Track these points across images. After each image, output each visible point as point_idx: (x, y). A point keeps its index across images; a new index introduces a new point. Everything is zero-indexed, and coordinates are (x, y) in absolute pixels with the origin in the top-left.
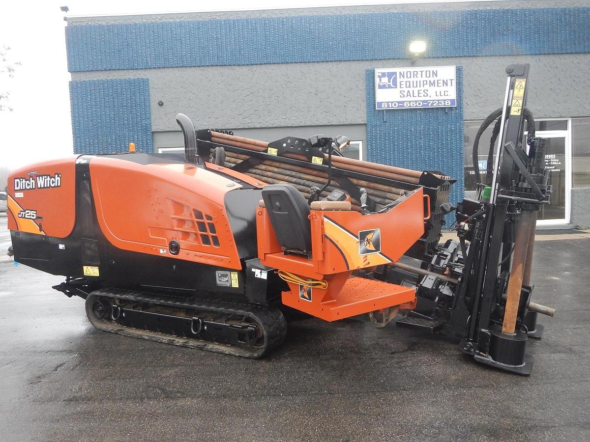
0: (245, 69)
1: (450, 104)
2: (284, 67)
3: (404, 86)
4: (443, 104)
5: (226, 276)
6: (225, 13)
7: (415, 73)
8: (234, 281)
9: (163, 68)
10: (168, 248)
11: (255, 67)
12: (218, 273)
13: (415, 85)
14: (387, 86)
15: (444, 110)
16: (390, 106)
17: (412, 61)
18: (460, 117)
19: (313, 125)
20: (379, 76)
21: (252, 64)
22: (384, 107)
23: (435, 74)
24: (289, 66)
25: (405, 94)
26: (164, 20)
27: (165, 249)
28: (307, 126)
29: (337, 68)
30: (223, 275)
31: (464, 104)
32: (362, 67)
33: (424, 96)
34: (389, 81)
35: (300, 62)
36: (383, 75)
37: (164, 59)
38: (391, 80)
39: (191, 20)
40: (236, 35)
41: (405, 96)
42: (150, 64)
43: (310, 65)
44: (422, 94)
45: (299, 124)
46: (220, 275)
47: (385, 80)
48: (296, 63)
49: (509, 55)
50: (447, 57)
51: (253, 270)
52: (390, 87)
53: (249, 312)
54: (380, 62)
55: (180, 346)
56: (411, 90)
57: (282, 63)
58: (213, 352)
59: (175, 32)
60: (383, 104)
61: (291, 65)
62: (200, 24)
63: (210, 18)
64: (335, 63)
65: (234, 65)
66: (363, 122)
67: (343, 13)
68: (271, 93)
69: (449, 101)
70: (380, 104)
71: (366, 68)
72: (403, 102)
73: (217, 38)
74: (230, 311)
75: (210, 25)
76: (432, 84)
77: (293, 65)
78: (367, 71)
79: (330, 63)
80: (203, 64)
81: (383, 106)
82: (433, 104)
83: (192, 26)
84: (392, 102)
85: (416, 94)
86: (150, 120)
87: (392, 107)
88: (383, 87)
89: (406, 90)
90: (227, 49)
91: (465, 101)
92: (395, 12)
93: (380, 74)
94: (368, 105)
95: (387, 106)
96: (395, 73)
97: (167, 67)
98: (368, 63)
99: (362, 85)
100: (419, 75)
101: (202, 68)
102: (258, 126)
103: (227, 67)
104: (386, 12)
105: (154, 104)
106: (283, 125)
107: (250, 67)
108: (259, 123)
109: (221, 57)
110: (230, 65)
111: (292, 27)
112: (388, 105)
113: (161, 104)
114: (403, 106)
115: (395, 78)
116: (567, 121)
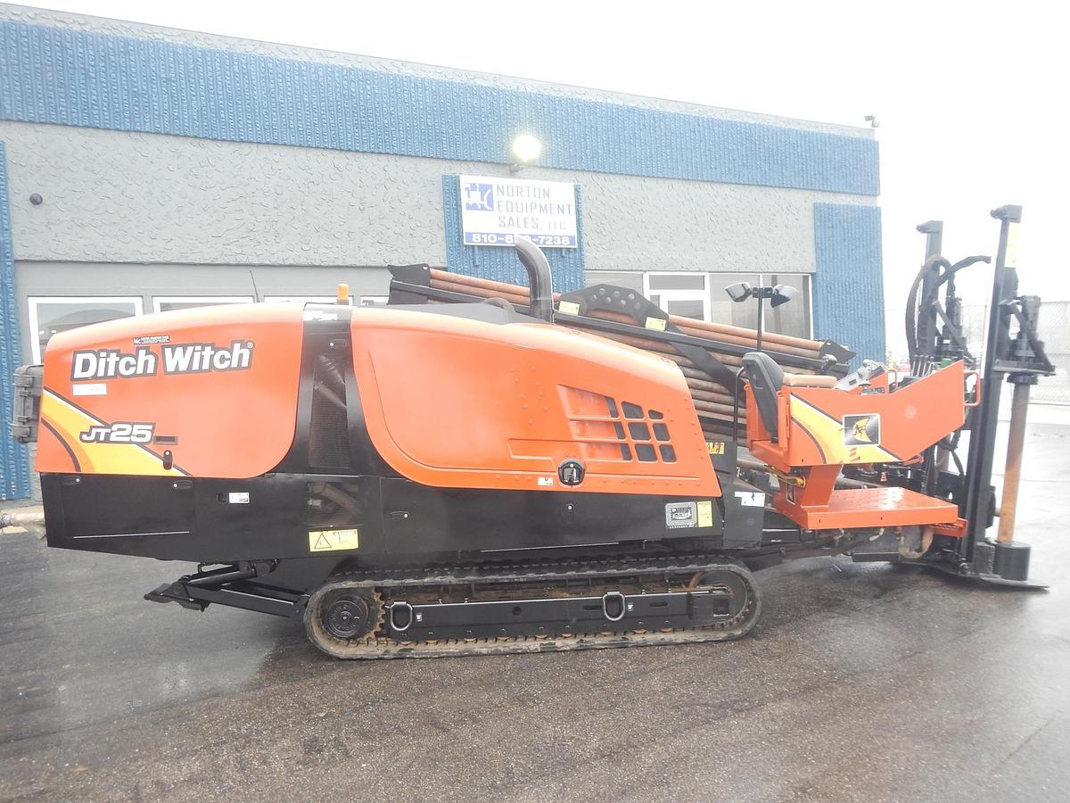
0: (226, 149)
1: (568, 243)
2: (302, 153)
3: (503, 208)
4: (559, 243)
5: (687, 510)
6: (184, 32)
7: (520, 190)
8: (704, 516)
9: (41, 123)
10: (556, 474)
11: (246, 148)
12: (670, 507)
13: (520, 210)
14: (480, 207)
15: (559, 253)
16: (485, 241)
17: (511, 168)
18: (580, 263)
19: (358, 264)
20: (467, 189)
21: (241, 141)
22: (476, 241)
23: (547, 193)
24: (312, 153)
25: (507, 221)
26: (42, 22)
27: (549, 476)
28: (347, 267)
29: (397, 166)
30: (679, 510)
31: (585, 245)
32: (435, 171)
33: (533, 227)
34: (483, 200)
35: (333, 149)
36: (473, 187)
37: (45, 104)
38: (485, 197)
39: (107, 32)
40: (208, 80)
41: (507, 225)
42: (8, 112)
43: (349, 155)
44: (530, 224)
45: (334, 262)
46: (674, 510)
47: (476, 197)
48: (325, 148)
49: (638, 176)
50: (560, 168)
51: (737, 494)
52: (483, 208)
53: (729, 565)
54: (463, 164)
55: (572, 650)
56: (514, 215)
57: (300, 146)
58: (650, 646)
59: (70, 52)
60: (474, 235)
61: (315, 151)
62: (129, 45)
63: (151, 36)
64: (393, 157)
65: (205, 138)
66: (443, 265)
67: (404, 72)
68: (279, 200)
69: (568, 239)
70: (470, 235)
71: (442, 172)
72: (504, 235)
73: (168, 80)
74: (691, 569)
75: (151, 51)
76: (543, 209)
77: (319, 152)
78: (444, 177)
79: (384, 157)
80: (139, 128)
81: (474, 240)
82: (545, 241)
83: (111, 46)
84: (488, 234)
85: (522, 223)
86: (11, 234)
87: (488, 242)
88: (473, 207)
89: (508, 216)
90: (189, 104)
91: (585, 240)
92: (485, 85)
93: (469, 186)
94: (448, 237)
95: (480, 240)
96: (490, 187)
97: (53, 123)
98: (445, 164)
99: (437, 200)
100: (525, 192)
101: (134, 135)
102: (256, 261)
103: (190, 140)
104: (471, 82)
105: (19, 202)
106: (303, 261)
107: (237, 146)
108: (258, 256)
109: (178, 118)
110: (196, 137)
111: (317, 83)
112: (482, 239)
113: (36, 201)
114: (503, 242)
115: (491, 194)
116: (704, 276)
